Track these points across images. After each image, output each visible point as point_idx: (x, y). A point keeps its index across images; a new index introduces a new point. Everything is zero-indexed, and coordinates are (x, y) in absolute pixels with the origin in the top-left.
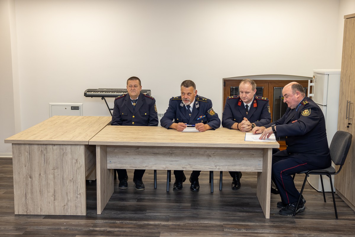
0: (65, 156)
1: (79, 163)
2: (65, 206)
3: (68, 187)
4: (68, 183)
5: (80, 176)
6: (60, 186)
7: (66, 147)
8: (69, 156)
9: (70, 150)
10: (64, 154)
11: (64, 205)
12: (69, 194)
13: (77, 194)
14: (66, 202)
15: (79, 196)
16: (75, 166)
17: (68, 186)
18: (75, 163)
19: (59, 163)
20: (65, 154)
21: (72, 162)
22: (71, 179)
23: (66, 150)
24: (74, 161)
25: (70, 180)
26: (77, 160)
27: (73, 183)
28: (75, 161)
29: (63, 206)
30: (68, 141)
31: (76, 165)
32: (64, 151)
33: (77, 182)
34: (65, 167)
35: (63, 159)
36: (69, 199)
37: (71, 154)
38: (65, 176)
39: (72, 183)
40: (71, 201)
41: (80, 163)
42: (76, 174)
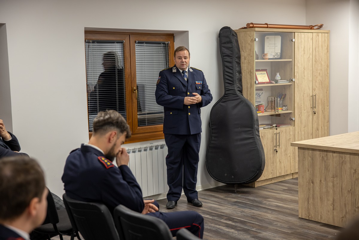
0: (344, 164)
1: (357, 174)
2: (343, 217)
3: (346, 198)
4: (346, 194)
5: (358, 188)
6: (339, 196)
7: (346, 155)
8: (348, 165)
9: (348, 159)
10: (343, 163)
11: (342, 216)
12: (347, 206)
13: (355, 207)
14: (344, 213)
16: (353, 177)
17: (346, 196)
18: (354, 174)
19: (338, 171)
20: (344, 163)
21: (351, 172)
22: (350, 190)
23: (345, 159)
24: (353, 171)
25: (349, 191)
26: (355, 170)
27: (351, 194)
28: (354, 171)
29: (341, 218)
30: (346, 149)
31: (355, 176)
32: (344, 159)
33: (355, 194)
34: (343, 176)
35: (342, 167)
36: (347, 211)
37: (350, 163)
38: (344, 186)
39: (350, 194)
40: (349, 214)
41: (358, 174)
42: (355, 185)
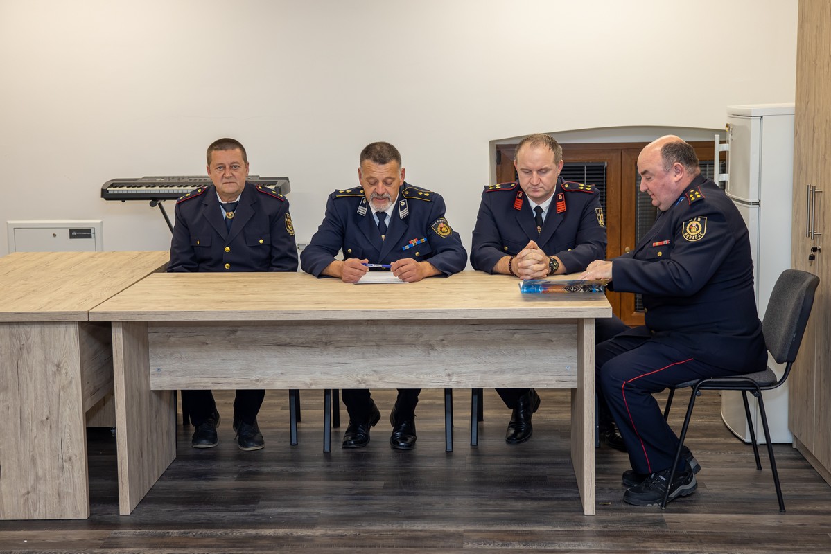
0: (25, 355)
1: (64, 375)
2: (28, 493)
3: (36, 440)
4: (35, 431)
5: (68, 410)
6: (13, 439)
7: (29, 329)
8: (38, 354)
9: (38, 339)
10: (21, 351)
11: (26, 491)
12: (39, 460)
13: (61, 461)
14: (31, 482)
15: (66, 465)
16: (54, 382)
17: (35, 437)
18: (54, 374)
19: (9, 374)
20: (25, 351)
21: (46, 371)
22: (45, 418)
23: (28, 340)
24: (52, 368)
25: (42, 422)
26: (58, 365)
27: (49, 429)
28: (55, 369)
29: (24, 495)
30: (32, 313)
31: (57, 379)
32: (24, 340)
33: (60, 426)
34: (25, 386)
35: (21, 363)
36: (40, 473)
37: (43, 349)
38: (27, 412)
39: (47, 430)
40: (45, 480)
41: (66, 373)
42: (59, 403)
